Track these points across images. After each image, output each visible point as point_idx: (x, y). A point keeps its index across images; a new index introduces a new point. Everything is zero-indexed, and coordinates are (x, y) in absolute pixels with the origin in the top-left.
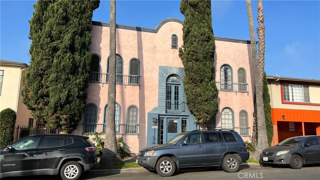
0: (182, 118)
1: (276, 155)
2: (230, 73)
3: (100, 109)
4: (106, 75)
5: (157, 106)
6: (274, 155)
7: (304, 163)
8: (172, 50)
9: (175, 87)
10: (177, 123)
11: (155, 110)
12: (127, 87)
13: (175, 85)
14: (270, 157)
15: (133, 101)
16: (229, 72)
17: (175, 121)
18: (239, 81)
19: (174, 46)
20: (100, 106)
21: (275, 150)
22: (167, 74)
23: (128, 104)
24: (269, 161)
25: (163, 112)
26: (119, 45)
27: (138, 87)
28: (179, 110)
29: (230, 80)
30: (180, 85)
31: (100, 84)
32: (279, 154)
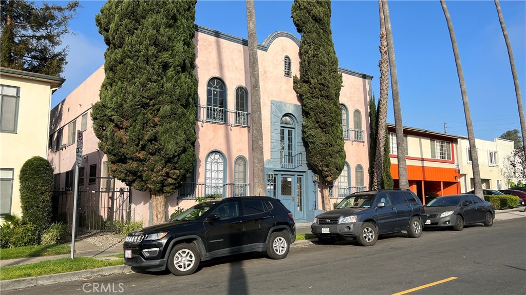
0: (298, 175)
1: (441, 217)
2: (346, 116)
3: (200, 161)
4: (205, 110)
5: (269, 158)
6: (438, 217)
7: (465, 225)
8: (285, 79)
9: (289, 130)
10: (291, 182)
11: (268, 163)
12: (233, 128)
13: (289, 129)
14: (433, 219)
15: (240, 150)
16: (344, 114)
17: (289, 180)
18: (355, 128)
19: (288, 74)
20: (199, 156)
21: (438, 212)
22: (281, 112)
23: (235, 155)
24: (432, 224)
25: (278, 166)
26: (221, 64)
27: (246, 130)
28: (294, 164)
29: (345, 124)
30: (294, 128)
31: (199, 122)
32: (443, 215)
